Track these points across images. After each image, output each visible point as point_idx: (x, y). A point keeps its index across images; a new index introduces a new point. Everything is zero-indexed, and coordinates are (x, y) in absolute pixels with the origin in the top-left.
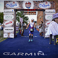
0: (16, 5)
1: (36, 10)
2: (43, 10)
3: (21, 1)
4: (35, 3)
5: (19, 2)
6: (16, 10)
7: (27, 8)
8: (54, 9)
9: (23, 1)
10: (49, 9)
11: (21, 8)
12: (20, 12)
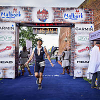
0: (19, 15)
1: (58, 25)
2: (71, 24)
3: (29, 7)
4: (55, 11)
5: (26, 8)
6: (19, 24)
7: (40, 20)
8: (91, 23)
9: (32, 8)
10: (82, 23)
11: (28, 21)
12: (26, 30)
